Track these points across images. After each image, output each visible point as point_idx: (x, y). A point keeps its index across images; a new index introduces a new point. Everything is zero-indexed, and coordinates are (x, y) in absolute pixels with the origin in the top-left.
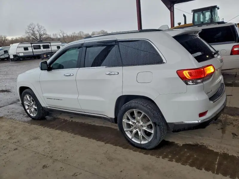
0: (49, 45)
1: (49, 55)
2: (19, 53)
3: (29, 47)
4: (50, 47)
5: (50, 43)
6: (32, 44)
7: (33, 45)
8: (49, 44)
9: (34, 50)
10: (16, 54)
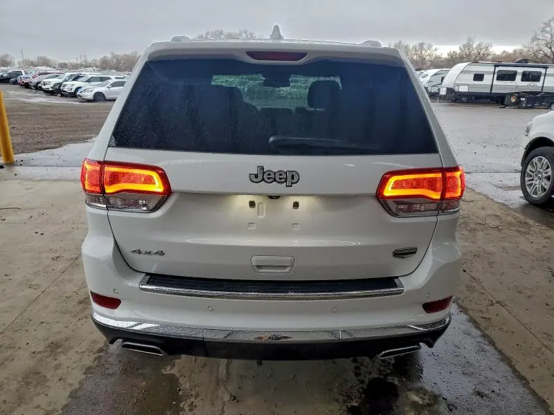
0: (541, 73)
1: (523, 99)
2: (459, 85)
3: (488, 73)
4: (542, 78)
5: (546, 68)
6: (498, 66)
7: (497, 69)
8: (543, 71)
9: (496, 82)
10: (452, 86)
